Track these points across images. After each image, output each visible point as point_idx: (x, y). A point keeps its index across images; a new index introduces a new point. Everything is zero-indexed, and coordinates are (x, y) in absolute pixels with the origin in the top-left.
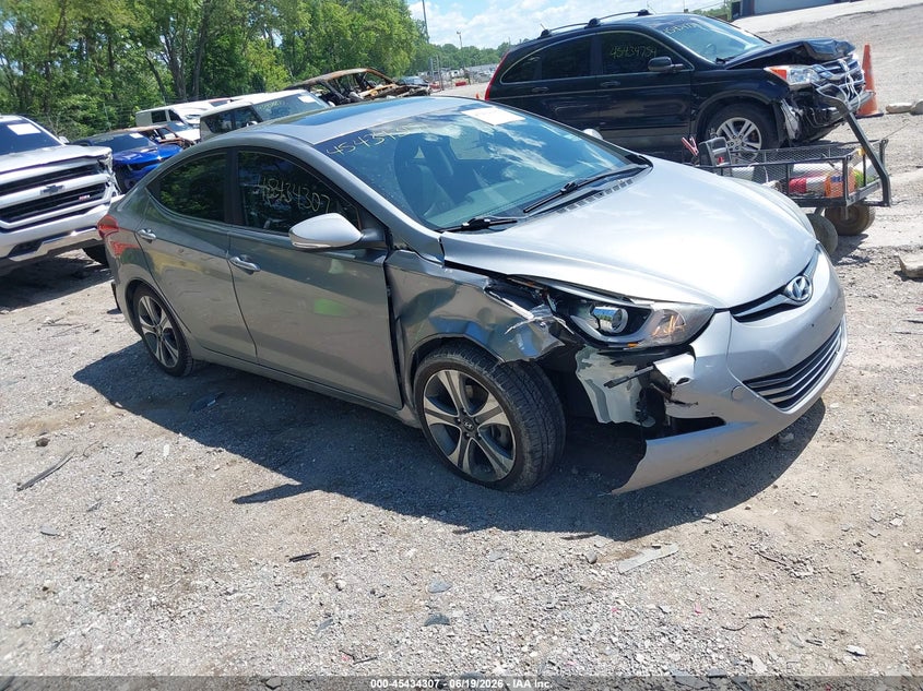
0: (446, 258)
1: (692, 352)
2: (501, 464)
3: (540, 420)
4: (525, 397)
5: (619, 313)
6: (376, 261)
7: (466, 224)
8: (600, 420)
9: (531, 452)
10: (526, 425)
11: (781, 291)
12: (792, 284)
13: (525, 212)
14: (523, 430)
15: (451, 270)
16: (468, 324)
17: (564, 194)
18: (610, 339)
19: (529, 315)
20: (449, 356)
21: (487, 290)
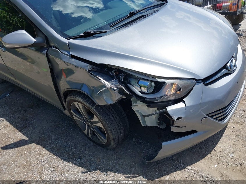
0: (71, 53)
1: (184, 102)
2: (102, 140)
3: (117, 126)
4: (110, 118)
5: (151, 84)
6: (43, 52)
7: (82, 34)
8: (143, 125)
9: (113, 139)
10: (110, 130)
11: (225, 67)
12: (229, 63)
13: (110, 27)
14: (109, 132)
15: (73, 60)
16: (82, 85)
17: (129, 17)
18: (146, 96)
19: (108, 84)
20: (77, 98)
21: (89, 71)
